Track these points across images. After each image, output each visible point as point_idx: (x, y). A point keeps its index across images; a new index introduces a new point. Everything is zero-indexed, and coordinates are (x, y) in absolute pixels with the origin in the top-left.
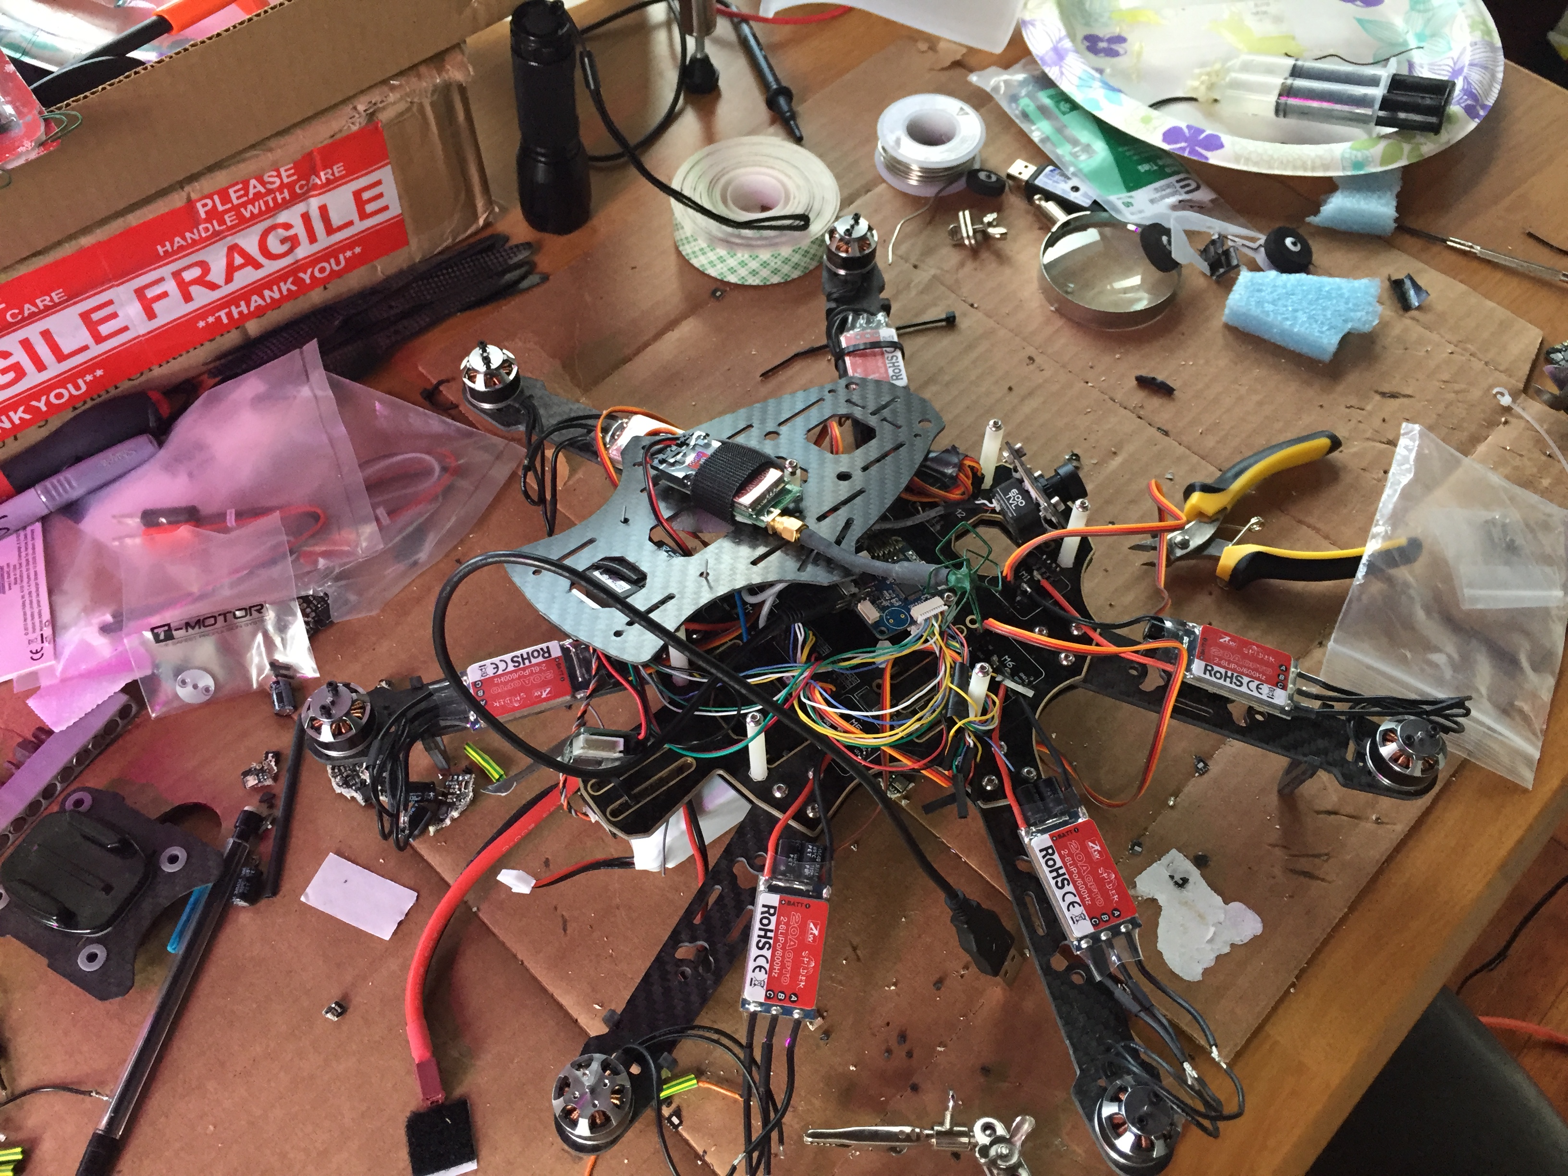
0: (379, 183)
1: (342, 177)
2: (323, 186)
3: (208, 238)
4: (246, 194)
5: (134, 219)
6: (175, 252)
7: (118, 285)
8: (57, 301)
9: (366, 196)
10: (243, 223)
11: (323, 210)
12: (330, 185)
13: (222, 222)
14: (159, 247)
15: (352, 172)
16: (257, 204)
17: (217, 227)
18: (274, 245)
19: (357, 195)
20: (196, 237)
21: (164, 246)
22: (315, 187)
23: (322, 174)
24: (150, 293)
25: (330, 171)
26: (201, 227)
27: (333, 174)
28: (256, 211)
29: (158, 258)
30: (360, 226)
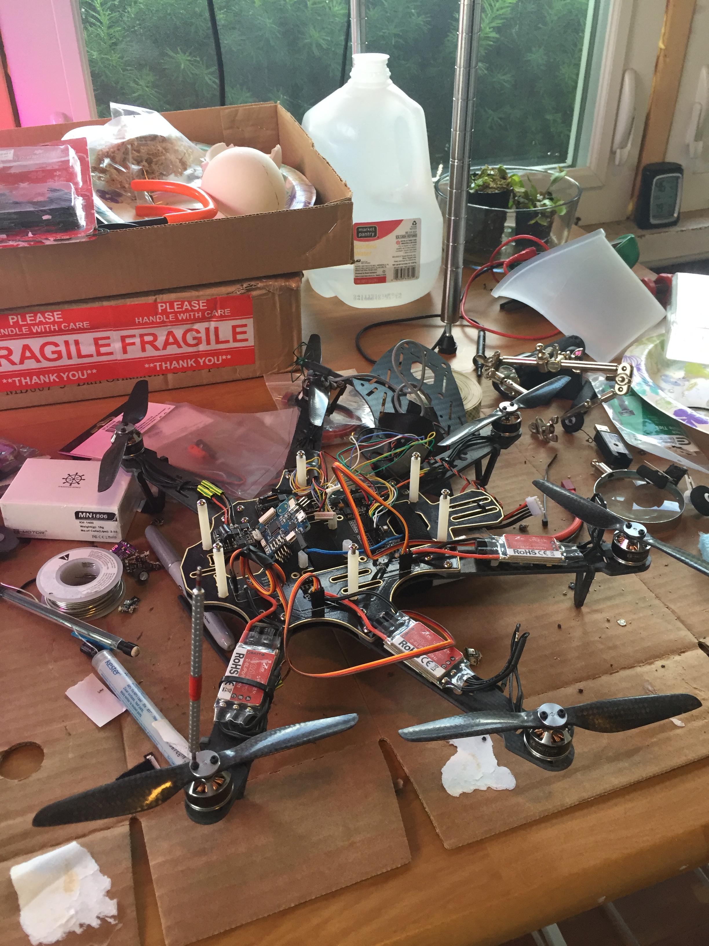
0: (245, 326)
1: (228, 316)
2: (218, 317)
3: (159, 323)
4: (182, 308)
5: (129, 302)
6: (143, 324)
7: (114, 331)
8: (85, 327)
9: (238, 330)
10: (177, 322)
11: (216, 329)
12: (222, 318)
13: (168, 318)
14: (136, 319)
15: (233, 315)
16: (185, 314)
17: (165, 320)
18: (189, 338)
19: (234, 327)
20: (155, 321)
21: (139, 319)
22: (215, 316)
23: (219, 311)
24: (128, 341)
25: (223, 311)
26: (158, 316)
27: (224, 313)
28: (184, 318)
29: (135, 324)
30: (232, 345)
